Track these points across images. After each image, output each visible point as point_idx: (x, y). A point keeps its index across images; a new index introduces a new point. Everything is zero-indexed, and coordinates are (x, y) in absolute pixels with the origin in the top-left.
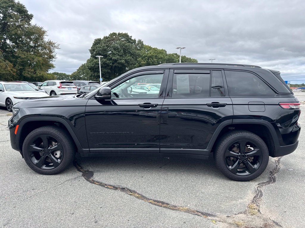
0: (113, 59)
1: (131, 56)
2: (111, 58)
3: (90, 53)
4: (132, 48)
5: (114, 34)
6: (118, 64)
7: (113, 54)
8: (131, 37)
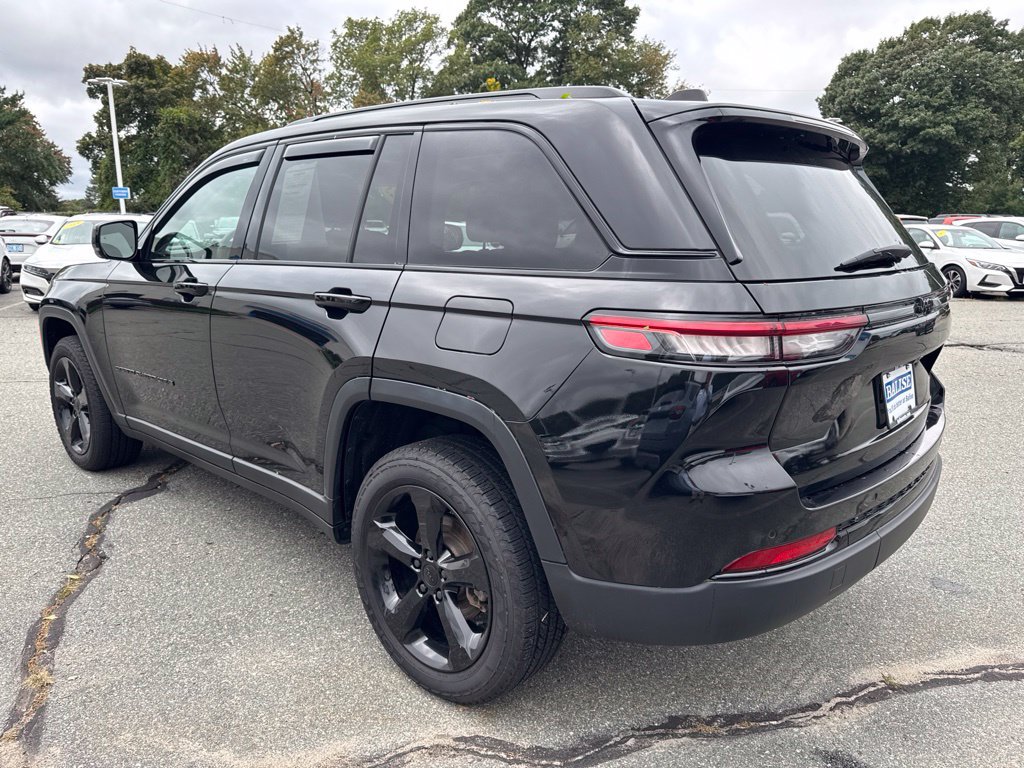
0: (901, 125)
1: (988, 103)
2: (897, 121)
3: (820, 112)
4: (997, 71)
5: (929, 24)
6: (921, 141)
7: (908, 106)
8: (1006, 24)
